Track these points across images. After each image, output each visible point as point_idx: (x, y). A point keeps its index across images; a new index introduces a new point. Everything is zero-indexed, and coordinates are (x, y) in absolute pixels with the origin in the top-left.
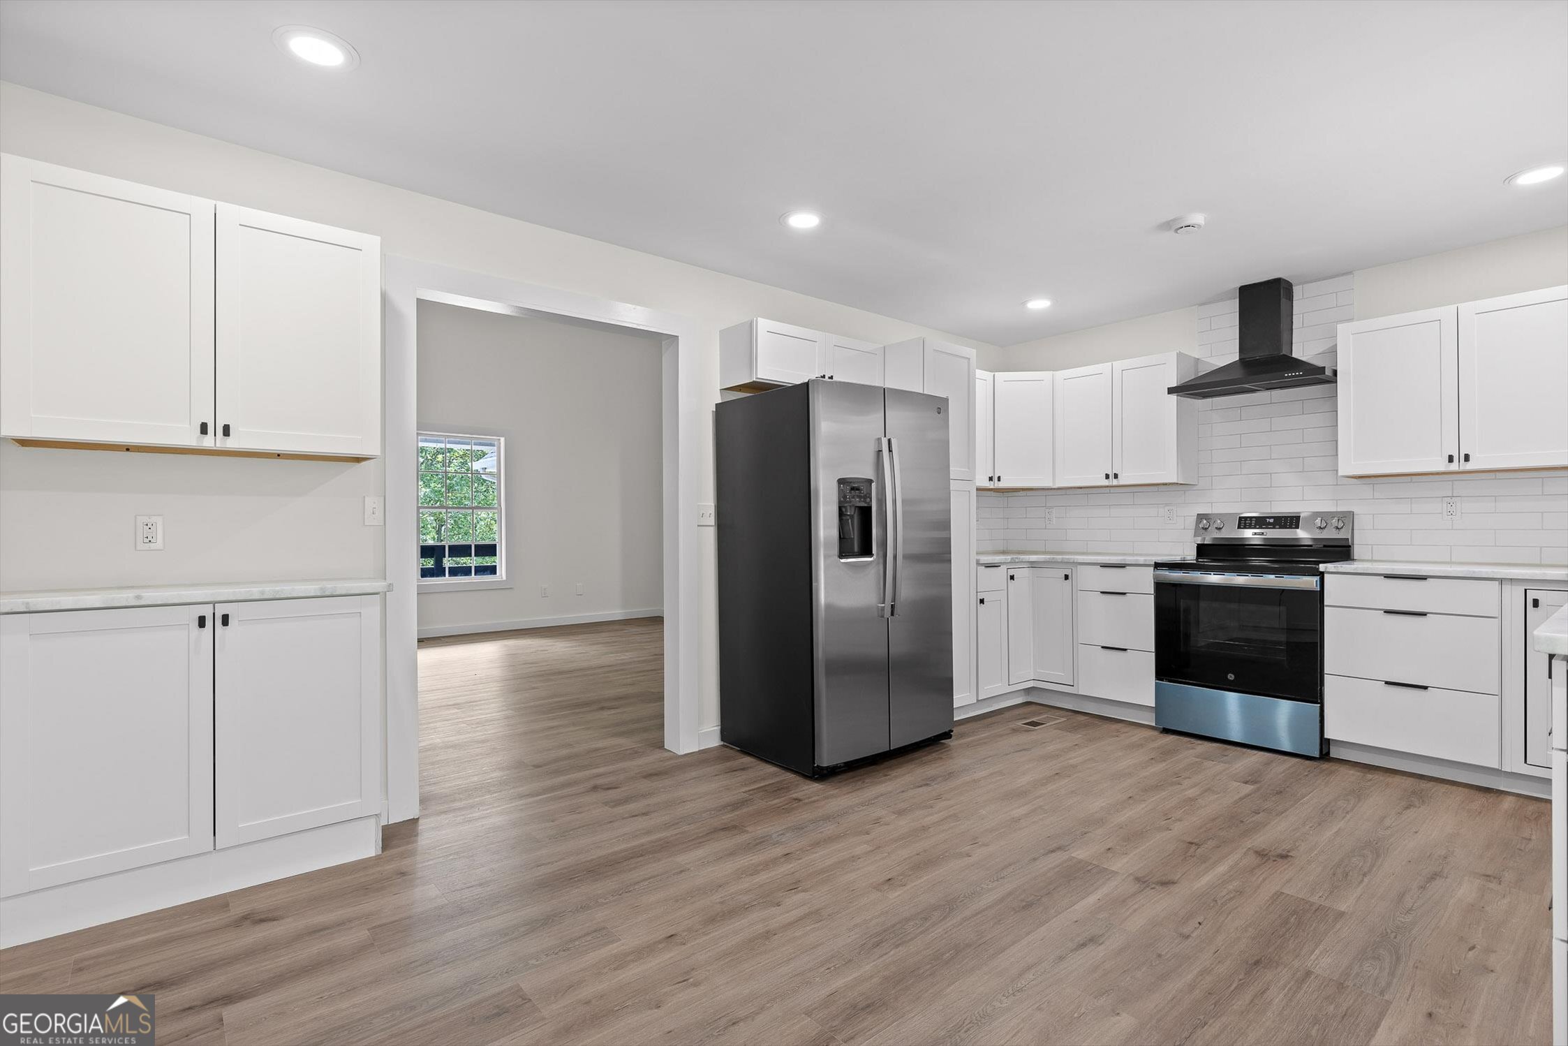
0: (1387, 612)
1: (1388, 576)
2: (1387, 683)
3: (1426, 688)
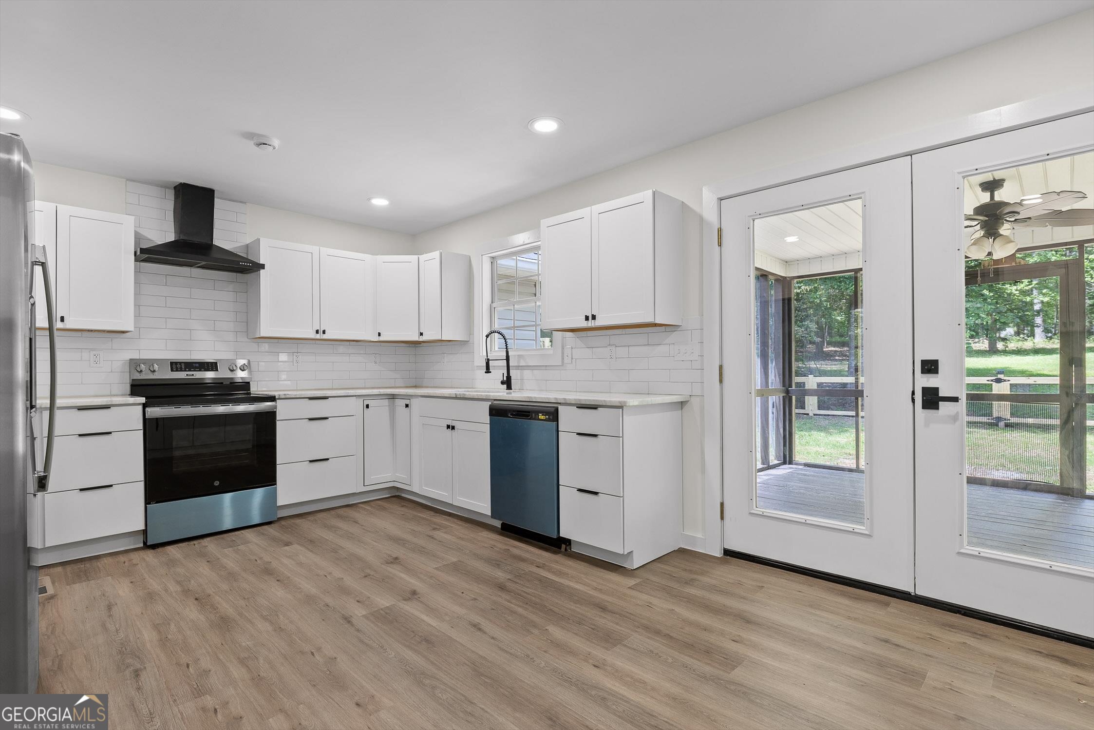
0: (311, 419)
1: (311, 399)
2: (311, 461)
3: (327, 459)
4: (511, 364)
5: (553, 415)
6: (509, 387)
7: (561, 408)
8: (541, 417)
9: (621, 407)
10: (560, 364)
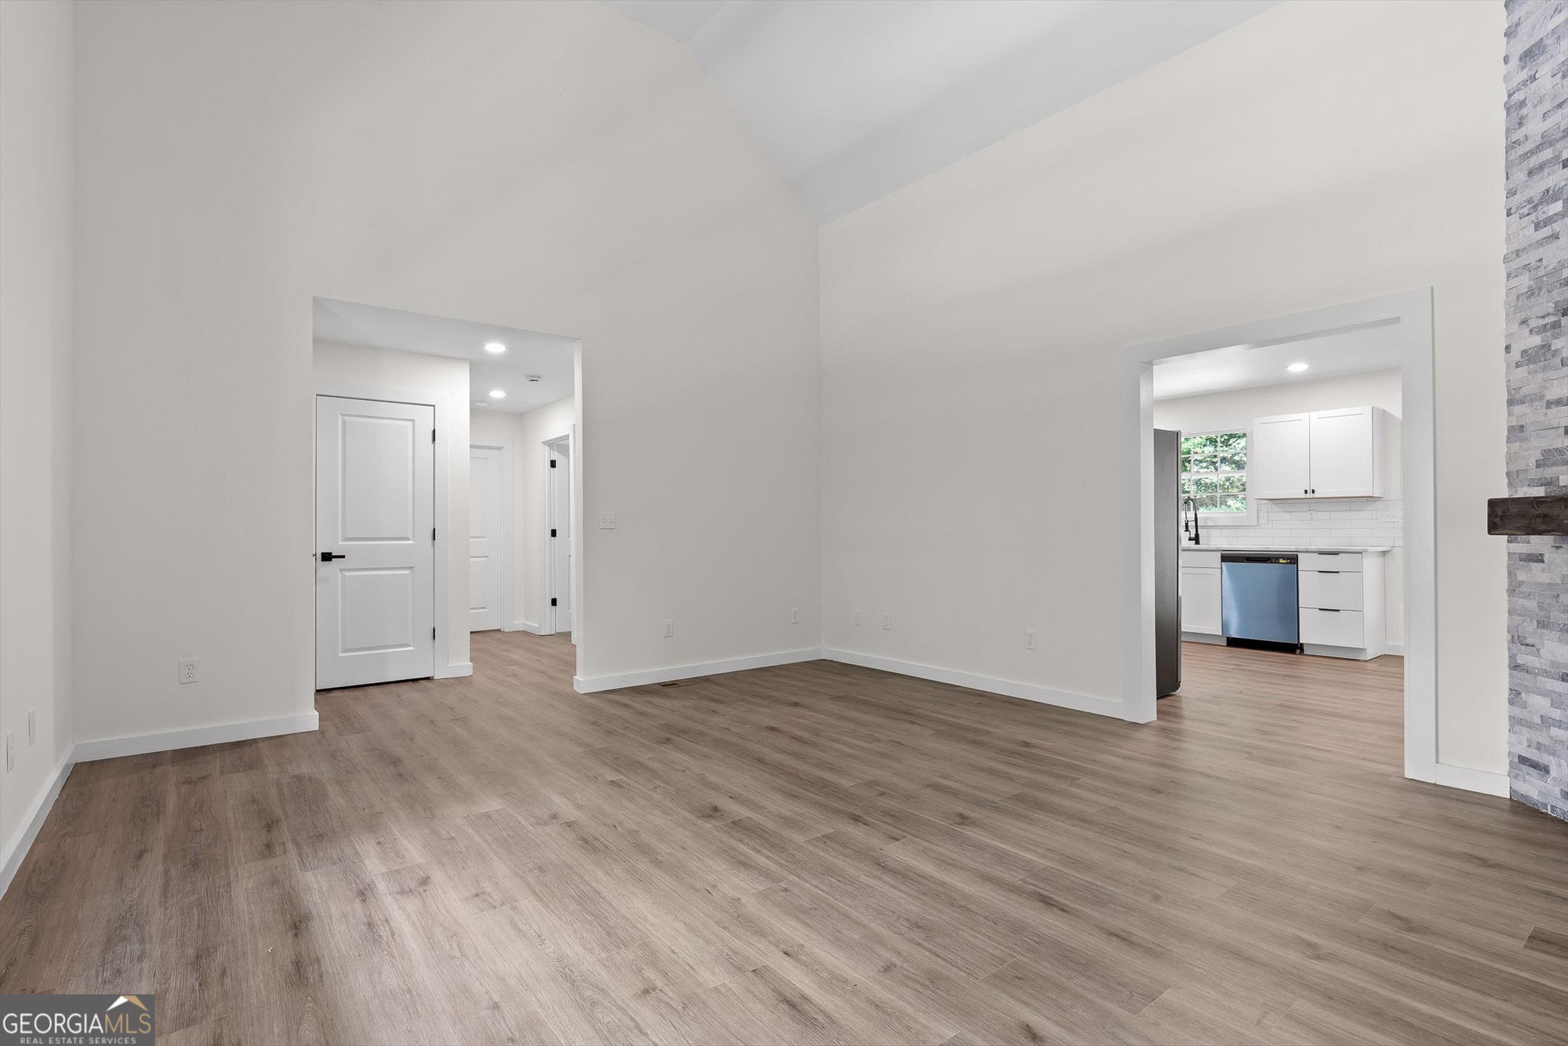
4: (1199, 524)
5: (1293, 559)
6: (1197, 542)
7: (1299, 555)
8: (1281, 561)
9: (1361, 553)
10: (1256, 524)
